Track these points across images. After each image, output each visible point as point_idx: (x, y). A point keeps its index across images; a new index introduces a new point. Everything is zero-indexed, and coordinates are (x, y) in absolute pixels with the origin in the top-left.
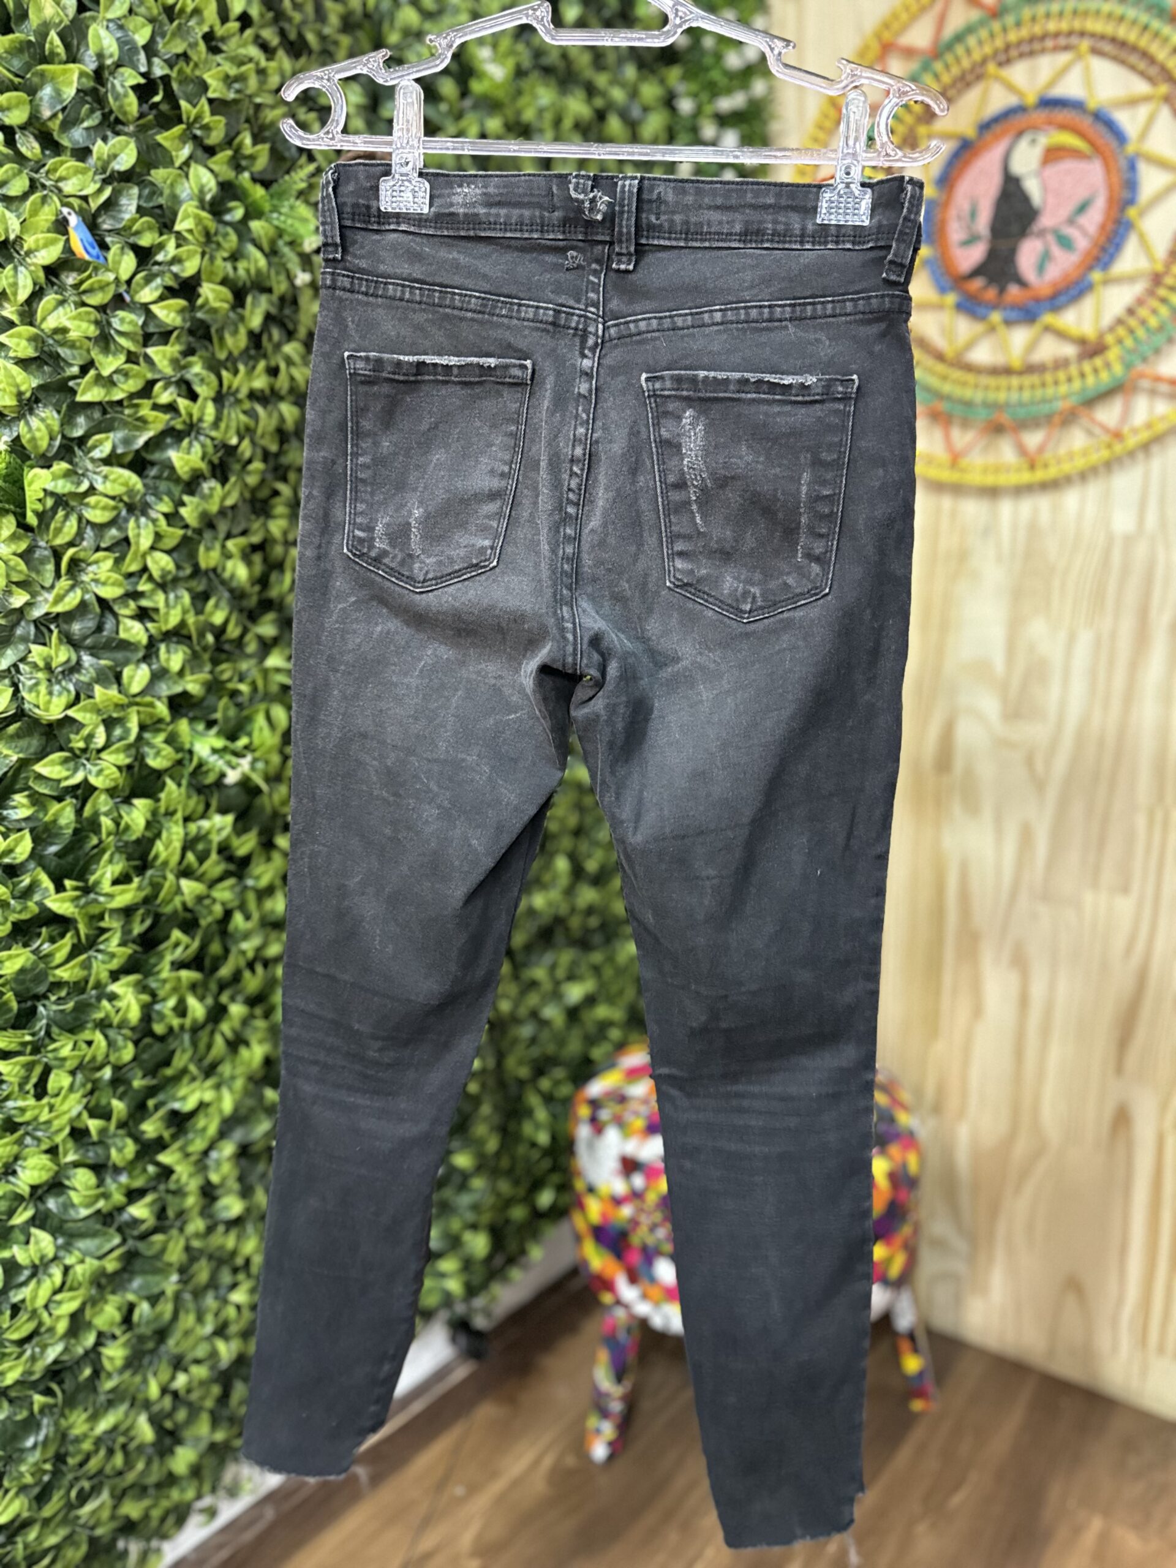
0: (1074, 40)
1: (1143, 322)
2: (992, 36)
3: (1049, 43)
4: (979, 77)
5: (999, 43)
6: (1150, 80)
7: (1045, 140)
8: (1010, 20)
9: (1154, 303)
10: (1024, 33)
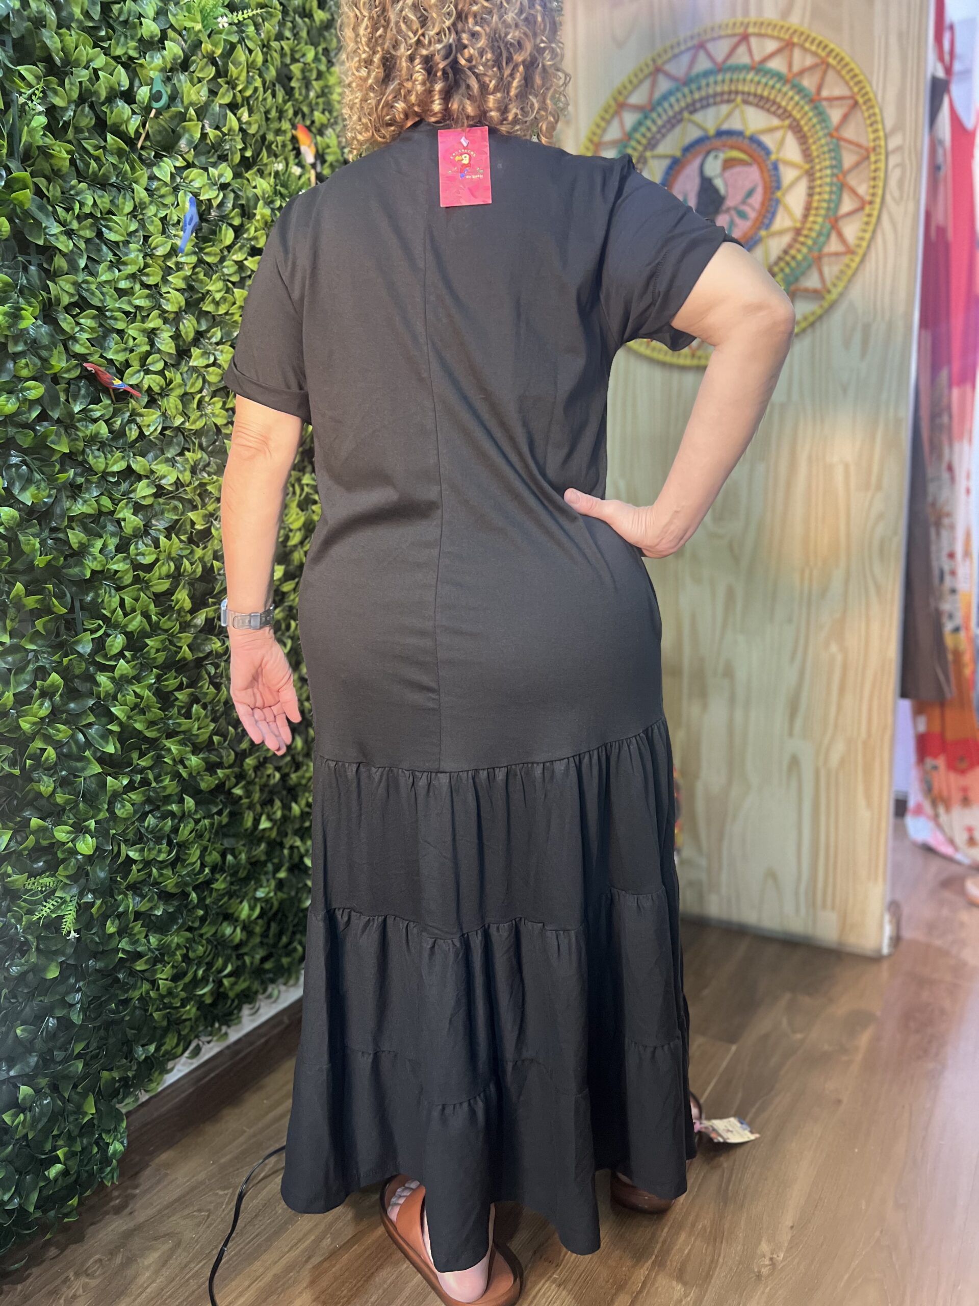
0: (733, 96)
1: (794, 258)
2: (684, 96)
3: (718, 99)
4: (680, 121)
5: (689, 100)
6: (779, 117)
7: (722, 156)
8: (694, 86)
9: (798, 246)
10: (703, 93)
